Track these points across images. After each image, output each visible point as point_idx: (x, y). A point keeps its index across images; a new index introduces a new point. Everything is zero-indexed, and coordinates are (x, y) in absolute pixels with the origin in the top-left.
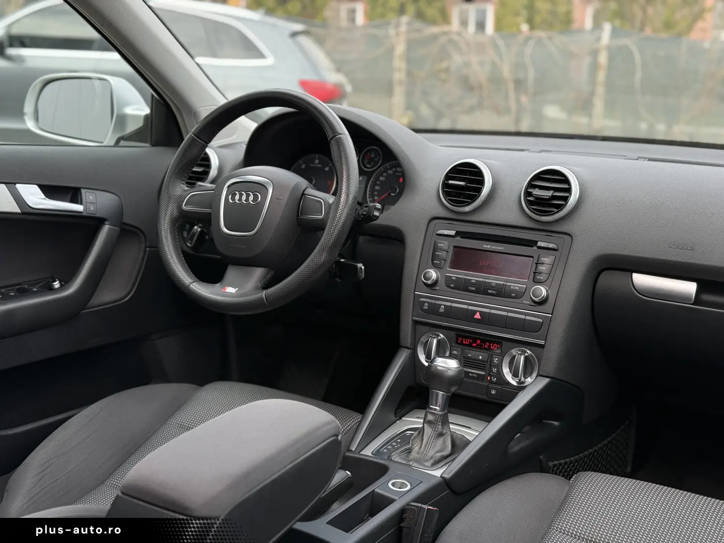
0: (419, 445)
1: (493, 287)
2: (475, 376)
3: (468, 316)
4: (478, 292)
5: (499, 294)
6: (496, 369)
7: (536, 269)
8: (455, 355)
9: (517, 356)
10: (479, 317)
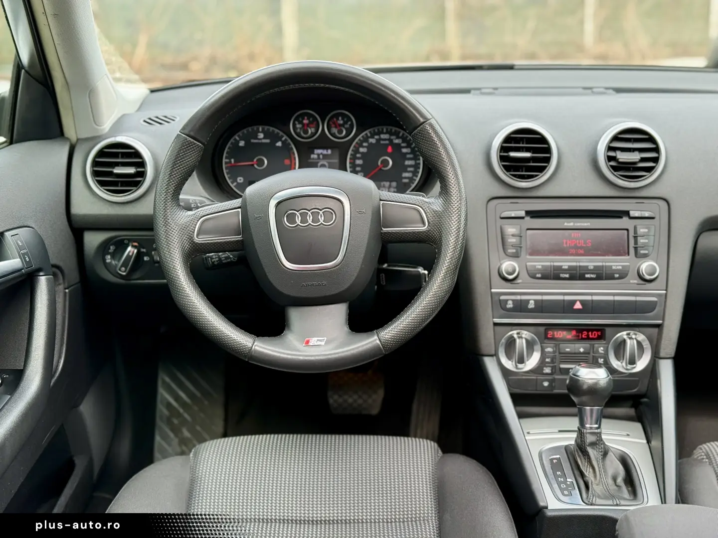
1: (591, 270)
3: (566, 308)
4: (572, 278)
5: (599, 277)
6: (602, 360)
7: (636, 242)
8: (549, 352)
9: (628, 342)
10: (580, 307)
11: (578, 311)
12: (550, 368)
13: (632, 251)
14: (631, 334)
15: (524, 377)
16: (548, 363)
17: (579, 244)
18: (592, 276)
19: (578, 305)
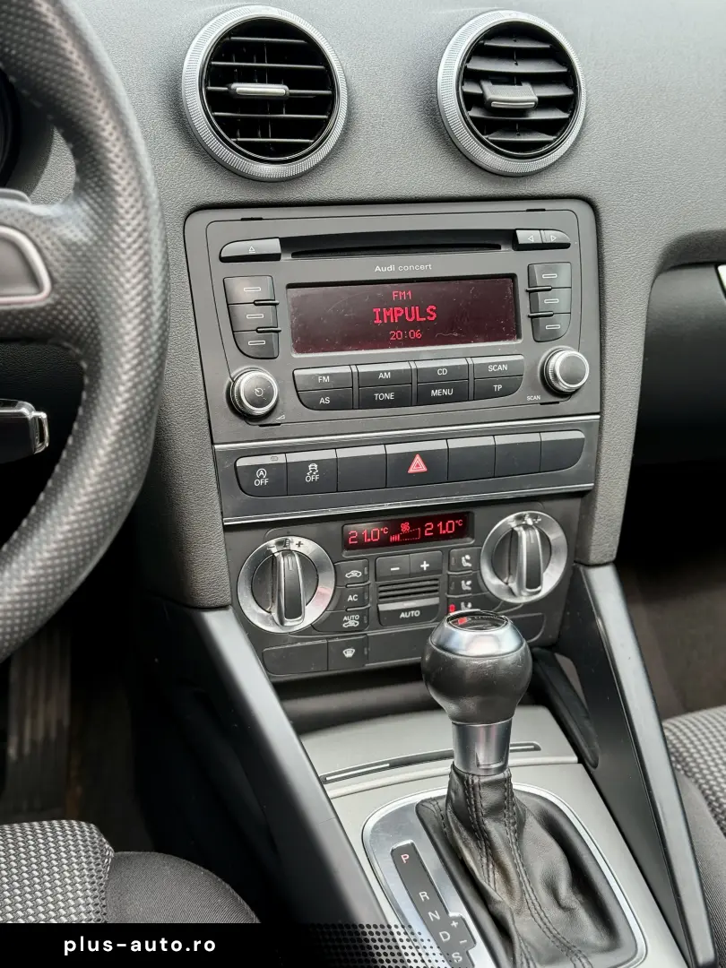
0: (498, 876)
1: (442, 379)
2: (416, 614)
3: (391, 473)
4: (399, 402)
5: (460, 396)
6: (469, 583)
7: (534, 305)
8: (354, 580)
9: (524, 535)
10: (423, 468)
11: (419, 479)
12: (357, 617)
13: (526, 326)
14: (527, 517)
15: (298, 644)
16: (353, 604)
17: (410, 316)
18: (446, 392)
19: (418, 466)
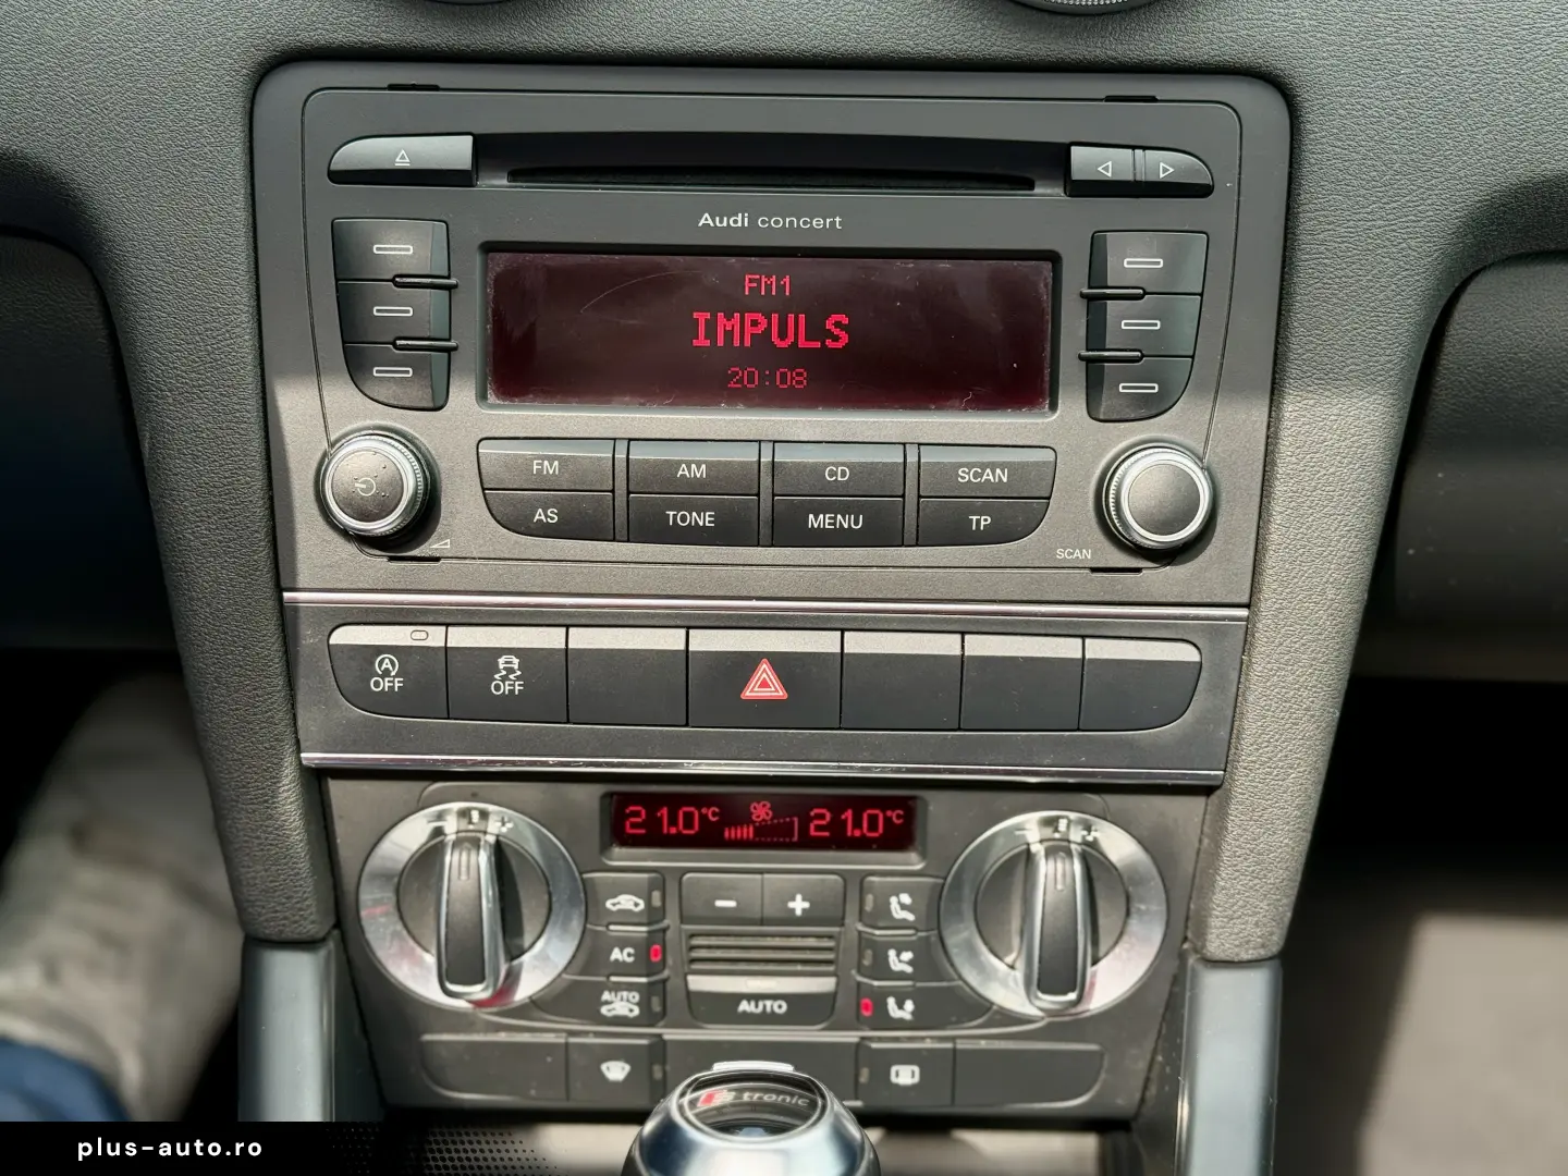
1: (837, 490)
2: (781, 1008)
4: (730, 531)
5: (882, 530)
6: (907, 956)
7: (1096, 332)
8: (625, 917)
9: (1046, 869)
10: (776, 691)
11: (766, 713)
12: (635, 996)
13: (1071, 372)
14: (1062, 825)
15: (502, 1037)
16: (622, 970)
17: (783, 335)
18: (845, 522)
19: (764, 684)
